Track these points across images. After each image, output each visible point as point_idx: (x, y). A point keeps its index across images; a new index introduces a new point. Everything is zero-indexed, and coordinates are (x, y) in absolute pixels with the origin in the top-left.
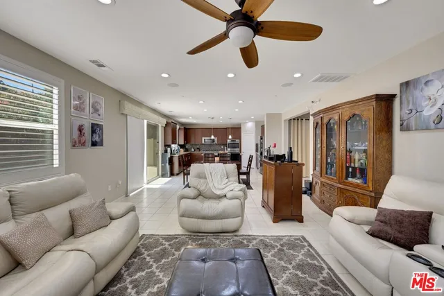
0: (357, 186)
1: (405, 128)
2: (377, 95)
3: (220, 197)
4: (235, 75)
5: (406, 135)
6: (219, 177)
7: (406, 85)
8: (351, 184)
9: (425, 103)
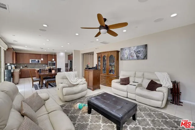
0: (112, 75)
1: (121, 59)
2: (117, 51)
3: (74, 85)
4: (79, 34)
5: (122, 61)
6: (73, 77)
7: (122, 49)
8: (110, 75)
9: (125, 54)
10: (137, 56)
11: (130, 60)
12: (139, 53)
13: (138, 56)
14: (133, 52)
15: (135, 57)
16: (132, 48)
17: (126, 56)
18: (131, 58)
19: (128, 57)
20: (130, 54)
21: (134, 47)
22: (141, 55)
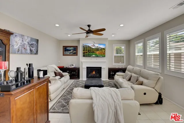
9: (15, 43)
10: (30, 50)
11: (22, 53)
12: (33, 47)
13: (32, 50)
14: (27, 44)
15: (29, 51)
16: (26, 38)
17: (16, 47)
18: (23, 51)
19: (20, 49)
20: (23, 46)
21: (28, 37)
22: (34, 50)
